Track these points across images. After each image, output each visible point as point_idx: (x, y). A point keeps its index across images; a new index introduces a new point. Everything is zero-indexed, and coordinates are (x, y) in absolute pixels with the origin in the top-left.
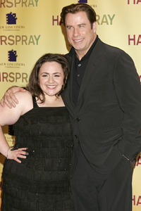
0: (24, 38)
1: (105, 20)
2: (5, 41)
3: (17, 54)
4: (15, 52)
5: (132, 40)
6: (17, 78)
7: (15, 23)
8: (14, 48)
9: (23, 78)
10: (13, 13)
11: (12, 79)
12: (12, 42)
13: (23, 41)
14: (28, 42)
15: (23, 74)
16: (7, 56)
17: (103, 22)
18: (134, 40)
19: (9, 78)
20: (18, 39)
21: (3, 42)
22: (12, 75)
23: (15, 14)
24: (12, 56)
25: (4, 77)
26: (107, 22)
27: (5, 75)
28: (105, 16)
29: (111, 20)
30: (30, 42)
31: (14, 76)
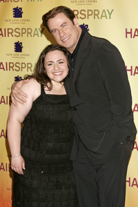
0: (30, 31)
1: (104, 15)
2: (11, 33)
3: (23, 45)
4: (21, 43)
5: (129, 33)
6: (22, 68)
7: (21, 17)
8: (19, 40)
9: (28, 68)
10: (19, 7)
11: (18, 69)
12: (18, 34)
13: (28, 33)
14: (32, 34)
15: (28, 64)
16: (13, 47)
17: (102, 16)
18: (131, 33)
19: (15, 68)
20: (24, 31)
21: (10, 35)
22: (17, 65)
23: (21, 8)
24: (18, 47)
25: (10, 66)
26: (106, 16)
27: (11, 65)
28: (104, 11)
29: (110, 14)
30: (35, 34)
31: (20, 66)
